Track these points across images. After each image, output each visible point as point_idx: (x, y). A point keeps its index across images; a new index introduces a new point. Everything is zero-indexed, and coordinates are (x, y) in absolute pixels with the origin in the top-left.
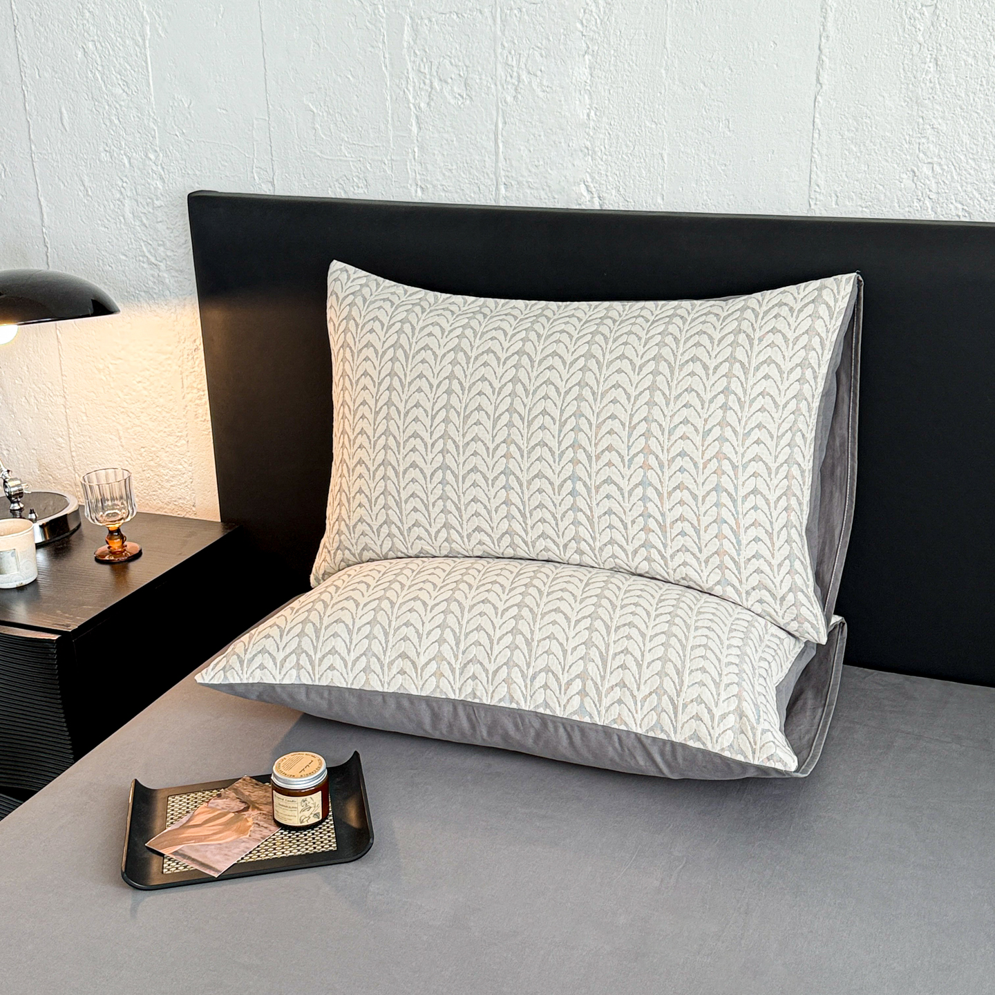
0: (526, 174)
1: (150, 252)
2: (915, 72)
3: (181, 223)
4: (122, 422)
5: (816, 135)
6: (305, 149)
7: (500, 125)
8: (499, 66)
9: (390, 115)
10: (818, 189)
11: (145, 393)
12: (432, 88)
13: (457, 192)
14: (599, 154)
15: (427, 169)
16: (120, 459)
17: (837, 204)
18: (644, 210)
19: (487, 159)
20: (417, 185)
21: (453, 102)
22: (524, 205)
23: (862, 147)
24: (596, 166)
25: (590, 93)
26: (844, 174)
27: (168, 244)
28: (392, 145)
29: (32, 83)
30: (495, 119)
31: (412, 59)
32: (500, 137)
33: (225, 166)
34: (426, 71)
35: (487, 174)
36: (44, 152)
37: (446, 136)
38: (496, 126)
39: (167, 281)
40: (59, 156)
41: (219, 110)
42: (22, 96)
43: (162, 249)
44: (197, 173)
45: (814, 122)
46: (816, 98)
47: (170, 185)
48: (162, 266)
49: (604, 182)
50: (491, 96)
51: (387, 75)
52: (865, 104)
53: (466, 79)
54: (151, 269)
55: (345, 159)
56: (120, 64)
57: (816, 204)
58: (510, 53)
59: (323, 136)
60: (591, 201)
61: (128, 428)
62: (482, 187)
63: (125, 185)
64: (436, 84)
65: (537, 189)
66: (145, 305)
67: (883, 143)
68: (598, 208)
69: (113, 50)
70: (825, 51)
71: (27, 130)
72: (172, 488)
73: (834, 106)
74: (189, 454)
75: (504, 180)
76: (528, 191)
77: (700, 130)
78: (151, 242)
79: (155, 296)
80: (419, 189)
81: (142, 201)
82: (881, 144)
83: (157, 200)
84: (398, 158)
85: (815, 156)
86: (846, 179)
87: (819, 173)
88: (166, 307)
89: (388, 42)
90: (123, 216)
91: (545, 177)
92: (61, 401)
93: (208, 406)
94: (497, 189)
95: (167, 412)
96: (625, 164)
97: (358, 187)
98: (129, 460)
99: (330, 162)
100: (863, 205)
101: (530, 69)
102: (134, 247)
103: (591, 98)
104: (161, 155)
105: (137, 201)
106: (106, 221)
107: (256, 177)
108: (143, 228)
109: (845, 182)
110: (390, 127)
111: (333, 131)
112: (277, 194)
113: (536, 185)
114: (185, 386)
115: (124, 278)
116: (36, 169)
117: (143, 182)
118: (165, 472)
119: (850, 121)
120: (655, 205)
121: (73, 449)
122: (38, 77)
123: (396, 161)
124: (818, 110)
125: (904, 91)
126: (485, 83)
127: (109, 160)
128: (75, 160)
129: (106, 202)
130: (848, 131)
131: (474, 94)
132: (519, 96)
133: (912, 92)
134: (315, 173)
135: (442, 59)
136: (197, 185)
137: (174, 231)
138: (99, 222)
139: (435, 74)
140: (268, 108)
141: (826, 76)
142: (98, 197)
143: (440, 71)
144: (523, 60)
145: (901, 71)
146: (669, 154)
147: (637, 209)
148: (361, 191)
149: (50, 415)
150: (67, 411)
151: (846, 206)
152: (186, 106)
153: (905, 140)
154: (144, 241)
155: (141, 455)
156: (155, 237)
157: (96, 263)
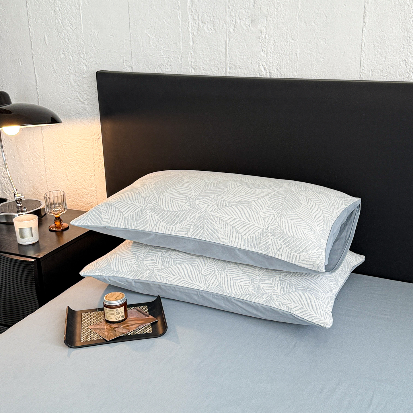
0: (238, 63)
1: (80, 97)
2: (406, 17)
3: (94, 84)
4: (68, 169)
5: (363, 45)
6: (145, 52)
7: (228, 42)
8: (227, 16)
9: (181, 38)
10: (364, 69)
11: (77, 157)
12: (199, 26)
13: (209, 71)
14: (270, 53)
15: (197, 61)
16: (67, 185)
17: (372, 75)
18: (289, 78)
19: (222, 56)
20: (192, 67)
21: (207, 31)
22: (237, 76)
23: (383, 50)
24: (268, 59)
25: (266, 28)
26: (375, 62)
27: (88, 93)
28: (182, 51)
29: (33, 25)
30: (225, 39)
31: (191, 14)
32: (227, 47)
33: (112, 60)
34: (197, 18)
35: (222, 62)
36: (38, 54)
37: (205, 46)
38: (226, 42)
39: (87, 109)
40: (43, 56)
41: (110, 36)
42: (29, 31)
43: (86, 95)
44: (101, 63)
45: (362, 39)
46: (363, 29)
47: (89, 68)
48: (86, 102)
49: (271, 66)
50: (224, 29)
51: (180, 20)
52: (384, 31)
53: (213, 22)
54: (81, 104)
55: (162, 56)
56: (69, 17)
57: (363, 75)
58: (232, 10)
59: (153, 47)
60: (266, 74)
61: (70, 172)
62: (220, 68)
63: (70, 68)
64: (201, 24)
65: (243, 69)
66: (78, 119)
67: (392, 49)
68: (269, 77)
69: (67, 11)
70: (367, 8)
71: (30, 45)
72: (88, 198)
73: (371, 32)
74: (95, 183)
75: (229, 65)
76: (239, 70)
77: (313, 43)
78: (81, 93)
79: (82, 115)
80: (193, 69)
81: (77, 75)
82: (391, 49)
83: (84, 74)
84: (185, 56)
85: (363, 54)
86: (376, 64)
87: (364, 61)
88: (87, 120)
89: (181, 6)
90: (70, 81)
91: (246, 64)
92: (43, 160)
93: (103, 163)
94: (226, 69)
95: (87, 165)
96: (280, 58)
97: (167, 69)
98: (71, 186)
99: (156, 58)
100: (384, 76)
101: (240, 17)
102: (74, 94)
103: (266, 29)
104: (86, 55)
105: (75, 75)
106: (63, 84)
107: (125, 65)
108: (78, 86)
109: (375, 65)
110: (181, 43)
111: (157, 45)
112: (133, 72)
113: (242, 67)
114: (94, 154)
115: (70, 108)
116: (34, 62)
117: (78, 67)
118: (85, 191)
119: (378, 39)
120: (293, 76)
121: (47, 181)
122: (35, 22)
123: (184, 57)
124: (364, 34)
125: (401, 25)
126: (221, 24)
127: (64, 57)
128: (50, 58)
129: (63, 76)
130: (377, 43)
131: (216, 28)
132: (236, 29)
133: (405, 26)
134: (150, 63)
135: (203, 13)
136: (100, 68)
137: (91, 88)
138: (60, 84)
139: (200, 20)
140: (130, 35)
141: (367, 19)
142: (59, 73)
143: (203, 18)
144: (237, 14)
145: (400, 17)
146: (299, 54)
147: (286, 78)
148: (168, 70)
149: (38, 166)
150: (45, 164)
151: (375, 76)
152: (96, 34)
153: (402, 47)
154: (78, 92)
155: (75, 183)
156: (83, 90)
157: (58, 101)
